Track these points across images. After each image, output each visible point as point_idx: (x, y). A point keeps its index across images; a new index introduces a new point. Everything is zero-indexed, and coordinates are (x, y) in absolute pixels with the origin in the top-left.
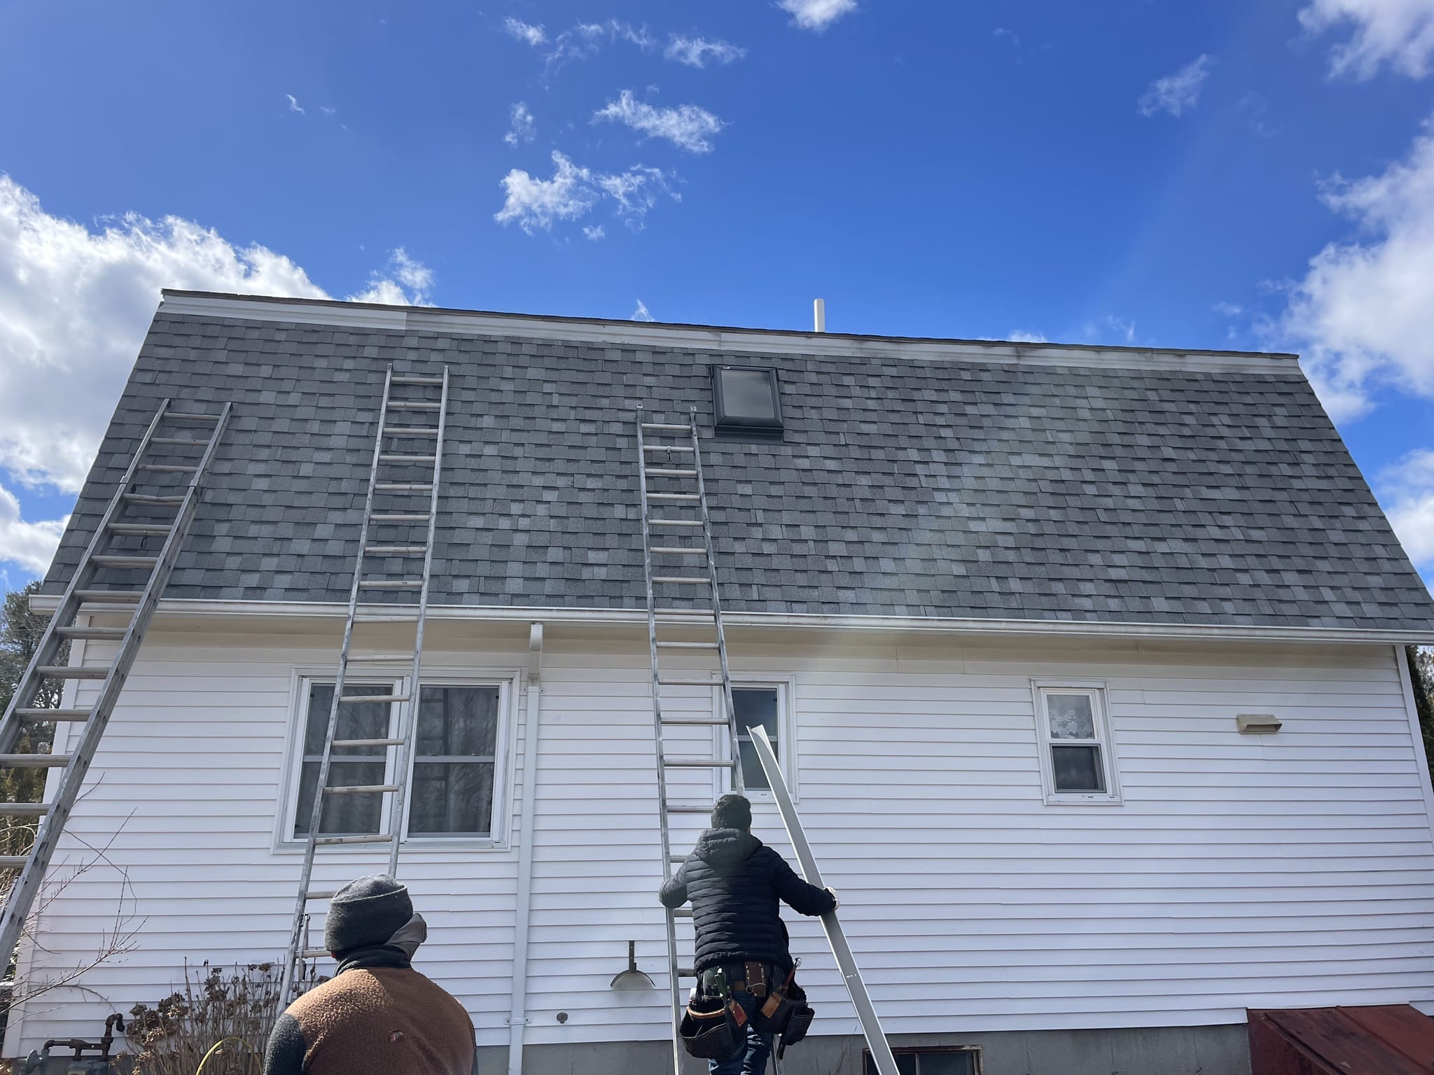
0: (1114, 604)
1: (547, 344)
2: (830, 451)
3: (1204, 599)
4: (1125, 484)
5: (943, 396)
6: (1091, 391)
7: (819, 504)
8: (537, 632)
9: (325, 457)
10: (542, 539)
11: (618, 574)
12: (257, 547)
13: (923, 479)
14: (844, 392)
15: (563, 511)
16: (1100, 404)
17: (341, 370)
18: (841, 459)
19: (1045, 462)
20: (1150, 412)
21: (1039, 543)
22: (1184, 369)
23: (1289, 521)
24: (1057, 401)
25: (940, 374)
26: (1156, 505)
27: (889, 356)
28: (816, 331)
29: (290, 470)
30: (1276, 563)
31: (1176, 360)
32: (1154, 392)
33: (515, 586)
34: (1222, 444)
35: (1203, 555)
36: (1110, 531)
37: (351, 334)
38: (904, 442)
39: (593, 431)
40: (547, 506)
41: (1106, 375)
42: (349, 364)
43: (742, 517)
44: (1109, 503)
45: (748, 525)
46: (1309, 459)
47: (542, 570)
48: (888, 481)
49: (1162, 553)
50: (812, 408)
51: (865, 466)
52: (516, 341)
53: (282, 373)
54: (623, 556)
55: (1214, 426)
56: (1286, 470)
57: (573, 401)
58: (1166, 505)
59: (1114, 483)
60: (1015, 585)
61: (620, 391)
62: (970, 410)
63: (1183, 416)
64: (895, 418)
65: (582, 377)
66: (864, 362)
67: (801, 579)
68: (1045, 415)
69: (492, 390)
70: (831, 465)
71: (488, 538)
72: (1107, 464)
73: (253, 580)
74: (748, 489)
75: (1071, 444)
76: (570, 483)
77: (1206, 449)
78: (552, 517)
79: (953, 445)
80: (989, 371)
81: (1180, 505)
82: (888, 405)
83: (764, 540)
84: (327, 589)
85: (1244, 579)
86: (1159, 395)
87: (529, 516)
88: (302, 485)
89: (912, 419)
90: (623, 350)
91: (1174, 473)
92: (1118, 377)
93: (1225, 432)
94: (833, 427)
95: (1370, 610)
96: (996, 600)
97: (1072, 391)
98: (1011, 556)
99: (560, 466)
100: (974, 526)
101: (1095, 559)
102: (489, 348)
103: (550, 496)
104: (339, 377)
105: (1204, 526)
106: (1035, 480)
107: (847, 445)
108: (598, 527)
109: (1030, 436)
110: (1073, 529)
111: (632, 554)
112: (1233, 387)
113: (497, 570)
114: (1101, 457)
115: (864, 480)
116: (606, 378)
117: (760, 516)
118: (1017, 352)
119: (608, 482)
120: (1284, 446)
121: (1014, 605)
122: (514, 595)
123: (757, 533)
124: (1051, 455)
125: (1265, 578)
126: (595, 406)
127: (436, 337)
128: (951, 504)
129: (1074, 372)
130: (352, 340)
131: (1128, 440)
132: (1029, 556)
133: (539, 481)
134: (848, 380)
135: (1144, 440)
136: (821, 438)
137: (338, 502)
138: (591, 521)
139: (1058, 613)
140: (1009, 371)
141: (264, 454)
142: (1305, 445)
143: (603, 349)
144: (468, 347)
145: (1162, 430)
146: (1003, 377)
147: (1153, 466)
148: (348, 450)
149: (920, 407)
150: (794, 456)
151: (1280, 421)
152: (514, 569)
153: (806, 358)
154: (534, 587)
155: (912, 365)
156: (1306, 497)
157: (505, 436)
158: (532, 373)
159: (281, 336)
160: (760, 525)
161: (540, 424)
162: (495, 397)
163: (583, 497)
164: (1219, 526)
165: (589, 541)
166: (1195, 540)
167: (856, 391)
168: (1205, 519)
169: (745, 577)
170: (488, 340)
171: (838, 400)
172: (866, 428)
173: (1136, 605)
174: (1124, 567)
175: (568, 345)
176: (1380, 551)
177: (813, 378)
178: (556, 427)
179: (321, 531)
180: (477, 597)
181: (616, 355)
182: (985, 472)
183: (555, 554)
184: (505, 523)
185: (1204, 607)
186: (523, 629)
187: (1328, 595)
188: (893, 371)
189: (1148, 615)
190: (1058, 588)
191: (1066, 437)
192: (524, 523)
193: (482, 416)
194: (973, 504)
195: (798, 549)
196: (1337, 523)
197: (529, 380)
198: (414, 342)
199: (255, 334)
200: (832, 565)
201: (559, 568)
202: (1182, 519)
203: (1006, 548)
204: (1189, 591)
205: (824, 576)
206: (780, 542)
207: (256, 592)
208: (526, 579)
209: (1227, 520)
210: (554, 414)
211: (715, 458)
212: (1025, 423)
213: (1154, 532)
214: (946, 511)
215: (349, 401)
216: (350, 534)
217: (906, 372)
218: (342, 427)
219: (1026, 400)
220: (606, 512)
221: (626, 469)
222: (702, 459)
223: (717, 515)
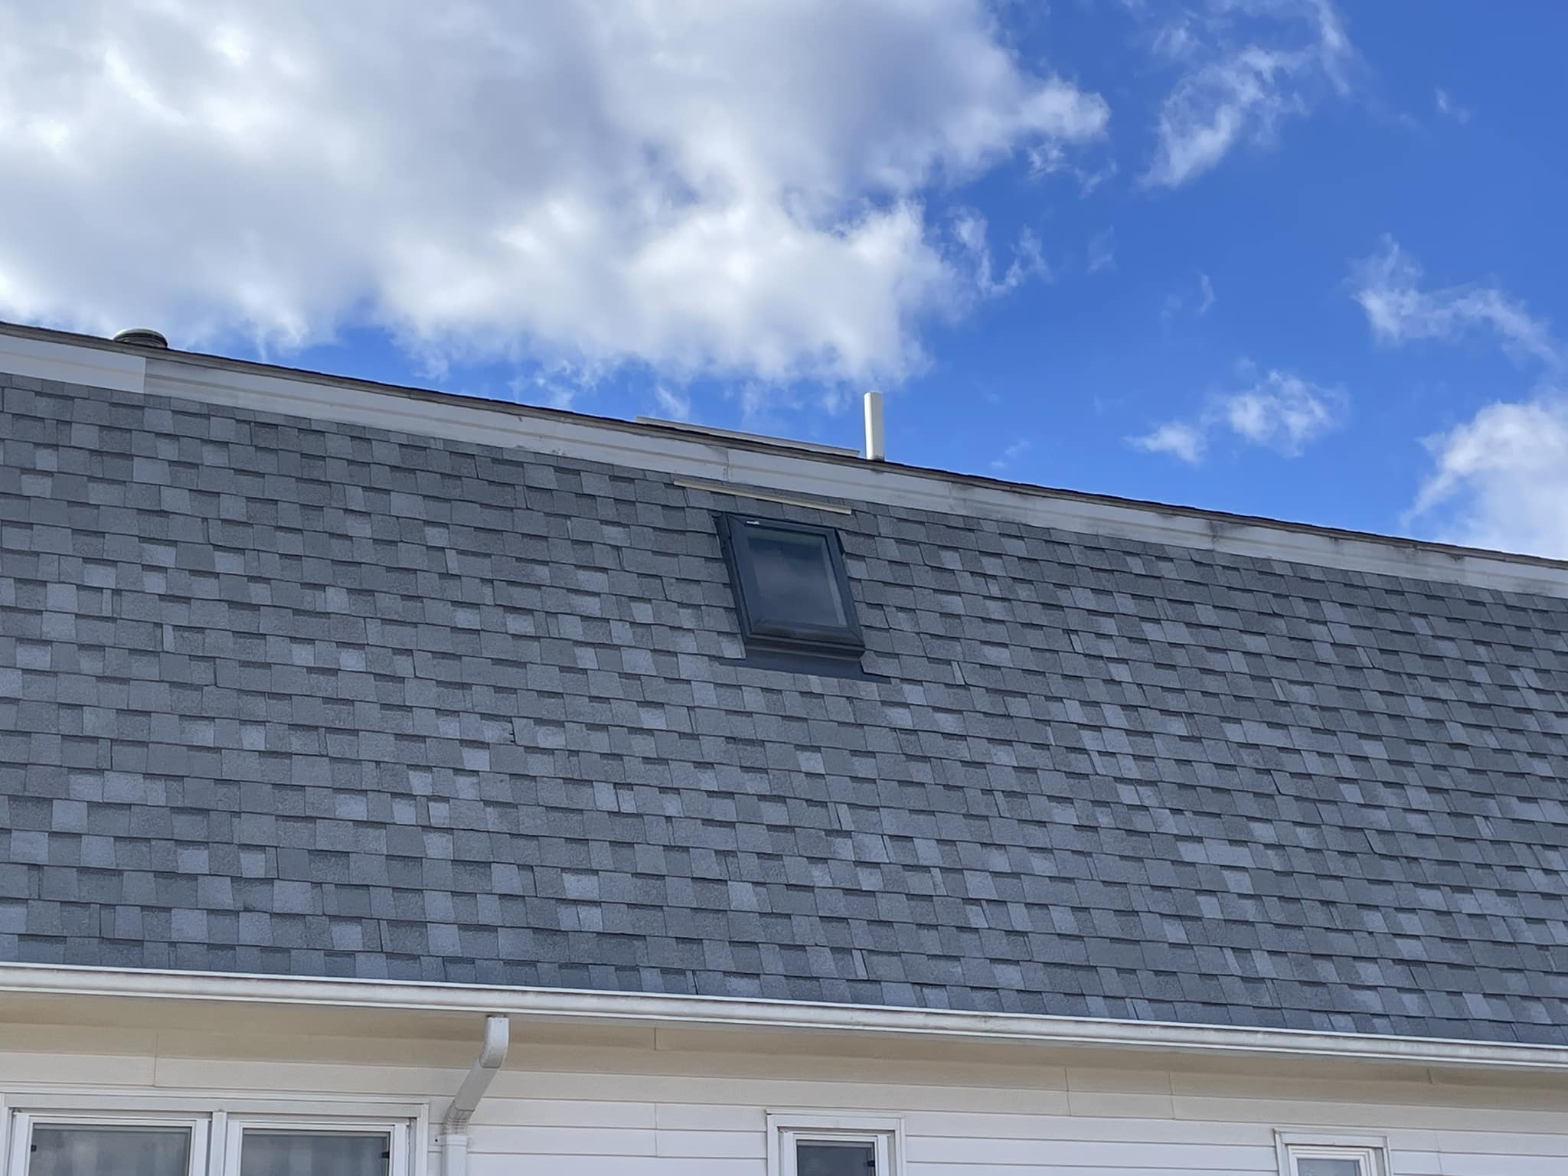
0: (1411, 1004)
1: (415, 445)
2: (942, 697)
3: (1538, 999)
4: (1401, 786)
5: (1104, 604)
6: (1331, 611)
7: (939, 799)
8: (499, 1032)
9: (40, 658)
10: (477, 848)
11: (623, 921)
13: (1096, 757)
14: (946, 583)
15: (503, 791)
16: (1346, 636)
17: (34, 471)
18: (960, 712)
19: (1277, 738)
20: (1422, 656)
21: (1289, 889)
22: (1460, 581)
24: (1281, 624)
25: (1096, 560)
26: (1449, 827)
27: (1010, 518)
28: (869, 456)
31: (1450, 563)
32: (1422, 621)
33: (445, 940)
34: (1531, 723)
35: (1528, 920)
36: (1391, 870)
37: (37, 393)
38: (1057, 686)
39: (531, 631)
40: (475, 780)
41: (1349, 582)
42: (46, 460)
43: (816, 817)
44: (1381, 819)
45: (829, 832)
47: (488, 911)
48: (1040, 759)
49: (1470, 915)
50: (900, 609)
51: (1004, 730)
52: (360, 435)
54: (628, 889)
55: (1516, 688)
57: (484, 567)
58: (1463, 828)
59: (1386, 784)
60: (1263, 965)
61: (563, 552)
62: (1151, 631)
63: (1471, 667)
64: (1035, 638)
65: (492, 518)
66: (970, 525)
67: (931, 942)
68: (1267, 650)
69: (332, 535)
70: (948, 723)
71: (377, 841)
72: (1371, 749)
74: (813, 762)
75: (1313, 707)
76: (507, 735)
77: (1511, 730)
78: (487, 803)
79: (1134, 696)
80: (1172, 560)
81: (1486, 830)
82: (1024, 614)
83: (859, 863)
84: (102, 939)
86: (1432, 628)
87: (446, 800)
89: (1061, 643)
90: (557, 469)
91: (1469, 770)
92: (1366, 588)
93: (1534, 701)
94: (939, 650)
96: (1237, 991)
97: (1302, 609)
98: (1250, 910)
99: (483, 699)
100: (1189, 852)
101: (1375, 921)
102: (311, 445)
103: (476, 759)
104: (32, 486)
105: (1522, 868)
106: (1268, 771)
107: (966, 686)
108: (572, 825)
109: (1249, 689)
110: (1336, 865)
111: (639, 882)
112: (1536, 620)
113: (408, 908)
114: (1361, 736)
115: (1003, 756)
116: (536, 524)
117: (847, 819)
118: (1212, 528)
119: (571, 736)
121: (1267, 1001)
122: (448, 960)
123: (845, 849)
124: (1284, 726)
126: (525, 581)
127: (208, 412)
128: (1147, 808)
129: (1300, 574)
130: (43, 407)
131: (1395, 705)
132: (1277, 912)
133: (450, 728)
134: (951, 560)
135: (1419, 708)
136: (922, 669)
137: (86, 755)
138: (558, 814)
139: (1333, 1017)
140: (1201, 562)
143: (520, 464)
144: (267, 439)
145: (1443, 691)
146: (1194, 575)
147: (1439, 756)
148: (82, 647)
149: (1074, 620)
150: (884, 703)
152: (438, 905)
153: (877, 510)
154: (479, 945)
155: (1048, 537)
157: (374, 632)
158: (402, 504)
160: (848, 834)
161: (437, 611)
162: (340, 550)
163: (537, 765)
164: (1543, 869)
165: (561, 854)
166: (1513, 894)
167: (967, 582)
168: (1524, 857)
169: (839, 935)
170: (306, 428)
171: (939, 596)
172: (993, 655)
173: (1443, 1006)
174: (1417, 937)
175: (457, 451)
177: (893, 551)
178: (465, 618)
179: (67, 816)
180: (381, 959)
181: (546, 478)
182: (1191, 751)
183: (506, 879)
184: (404, 813)
185: (1538, 1012)
186: (473, 1028)
188: (1020, 548)
189: (1461, 1026)
190: (1326, 971)
191: (1302, 693)
192: (439, 813)
193: (323, 587)
194: (1179, 811)
195: (917, 883)
197: (398, 517)
198: (165, 422)
200: (976, 918)
201: (517, 907)
202: (1492, 855)
203: (1241, 896)
204: (1516, 983)
205: (965, 936)
206: (885, 868)
208: (464, 927)
209: (1554, 860)
210: (454, 591)
211: (752, 700)
212: (1238, 662)
213: (1454, 876)
214: (1141, 822)
215: (63, 541)
216: (122, 823)
217: (1040, 551)
218: (59, 596)
219: (1234, 620)
220: (581, 797)
221: (601, 714)
222: (731, 700)
223: (774, 813)
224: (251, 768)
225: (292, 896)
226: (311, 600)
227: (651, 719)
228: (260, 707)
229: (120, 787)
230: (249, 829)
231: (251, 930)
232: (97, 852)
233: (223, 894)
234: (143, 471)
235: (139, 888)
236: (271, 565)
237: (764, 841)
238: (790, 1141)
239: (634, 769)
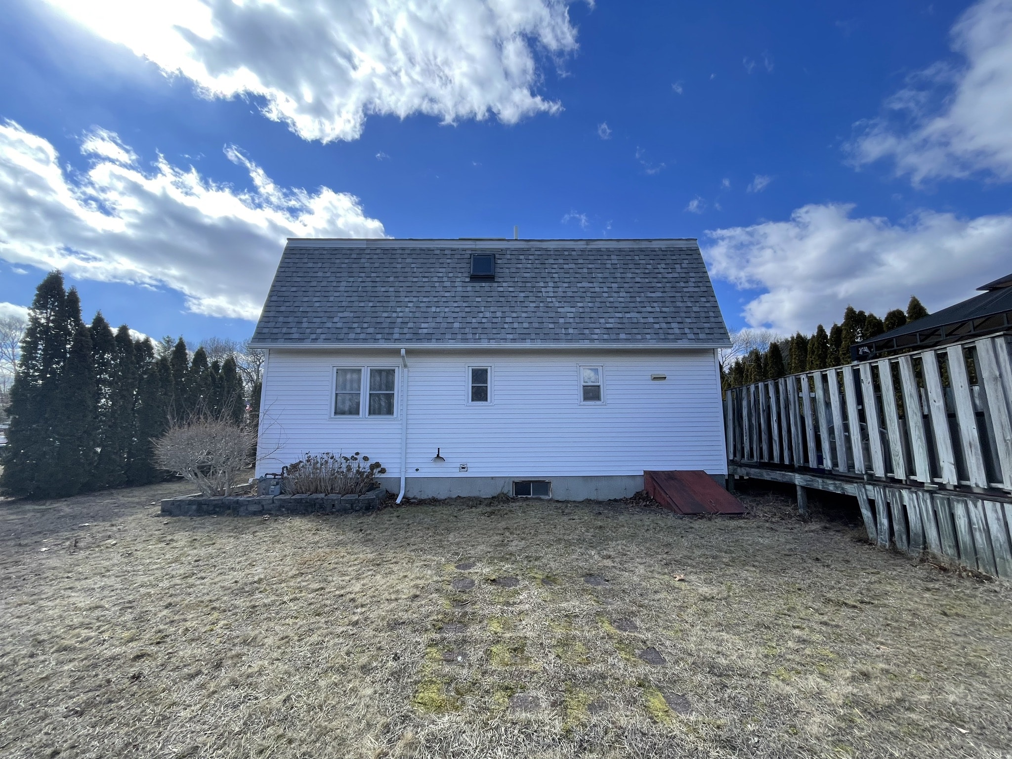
0: (606, 337)
1: (414, 249)
2: (511, 284)
3: (639, 334)
4: (619, 292)
5: (556, 262)
6: (613, 257)
7: (504, 304)
8: (403, 352)
9: (337, 294)
10: (407, 320)
11: (431, 331)
12: (316, 325)
13: (544, 293)
14: (520, 262)
15: (414, 310)
16: (615, 262)
17: (344, 263)
18: (515, 287)
19: (591, 285)
20: (634, 264)
21: (582, 315)
22: (651, 247)
23: (679, 304)
24: (599, 261)
25: (557, 253)
26: (629, 300)
27: (539, 247)
29: (326, 299)
30: (670, 320)
31: (649, 243)
32: (637, 256)
33: (396, 336)
34: (660, 276)
35: (643, 318)
36: (610, 310)
37: (348, 250)
38: (539, 280)
39: (427, 281)
40: (409, 308)
41: (620, 250)
42: (347, 261)
43: (477, 310)
44: (611, 299)
45: (478, 312)
46: (693, 280)
47: (406, 330)
48: (531, 294)
49: (627, 318)
50: (507, 268)
51: (523, 289)
52: (403, 249)
53: (324, 265)
54: (433, 325)
55: (658, 268)
56: (682, 284)
57: (421, 270)
58: (633, 299)
59: (615, 292)
60: (571, 331)
61: (437, 265)
62: (565, 266)
63: (647, 265)
64: (537, 271)
65: (425, 261)
66: (529, 249)
67: (494, 331)
68: (594, 267)
69: (394, 268)
70: (511, 289)
71: (389, 320)
72: (613, 285)
73: (314, 336)
74: (479, 299)
75: (601, 278)
76: (417, 300)
77: (653, 278)
78: (410, 312)
79: (557, 280)
80: (575, 251)
81: (638, 299)
82: (535, 266)
83: (483, 317)
84: (337, 339)
85: (657, 326)
86: (639, 258)
87: (403, 312)
88: (329, 304)
89: (543, 271)
90: (441, 250)
91: (638, 287)
92: (624, 251)
93: (662, 271)
94: (514, 275)
95: (701, 336)
96: (563, 337)
97: (605, 257)
98: (571, 320)
99: (414, 294)
100: (559, 310)
101: (602, 321)
102: (394, 252)
103: (410, 305)
104: (343, 266)
105: (646, 307)
106: (585, 292)
107: (517, 282)
108: (426, 315)
109: (587, 275)
110: (595, 310)
111: (436, 324)
112: (669, 253)
113: (391, 331)
114: (612, 283)
115: (522, 294)
116: (433, 261)
117: (483, 309)
118: (587, 243)
119: (430, 299)
120: (684, 275)
121: (569, 338)
122: (396, 339)
123: (481, 315)
124: (593, 282)
125: (664, 325)
126: (429, 271)
128: (553, 302)
129: (608, 250)
130: (348, 252)
131: (623, 275)
132: (578, 320)
133: (407, 299)
134: (522, 257)
135: (630, 275)
136: (509, 279)
137: (341, 309)
138: (424, 313)
139: (584, 340)
140: (583, 250)
141: (318, 294)
142: (692, 275)
143: (434, 250)
145: (637, 271)
146: (580, 253)
147: (631, 285)
148: (345, 291)
149: (547, 266)
150: (497, 287)
151: (684, 266)
152: (396, 330)
153: (507, 249)
154: (403, 336)
155: (546, 250)
156: (688, 295)
157: (397, 284)
158: (408, 260)
159: (325, 252)
160: (482, 312)
161: (410, 279)
162: (394, 270)
164: (651, 307)
165: (422, 320)
166: (641, 312)
167: (524, 261)
168: (647, 304)
169: (475, 331)
171: (517, 265)
172: (526, 275)
173: (614, 337)
174: (612, 323)
175: (421, 249)
176: (712, 314)
177: (509, 257)
178: (415, 280)
179: (336, 319)
180: (384, 340)
181: (438, 252)
182: (567, 290)
183: (410, 325)
184: (394, 315)
185: (639, 337)
186: (398, 351)
187: (687, 330)
188: (539, 253)
189: (617, 340)
190: (587, 331)
191: (600, 275)
192: (401, 315)
193: (390, 277)
194: (561, 302)
195: (494, 320)
196: (697, 304)
197: (407, 263)
199: (316, 252)
200: (506, 326)
201: (411, 330)
203: (570, 318)
204: (635, 331)
205: (503, 330)
206: (489, 318)
207: (315, 340)
208: (400, 334)
209: (655, 304)
210: (414, 275)
211: (469, 289)
212: (585, 270)
213: (626, 310)
214: (550, 305)
215: (346, 274)
216: (345, 320)
217: (544, 253)
218: (344, 284)
219: (587, 261)
220: (429, 310)
221: (437, 294)
222: (464, 289)
223: (467, 310)
224: (368, 309)
225: (371, 330)
226: (387, 280)
227: (447, 294)
228: (373, 299)
229: (346, 314)
230: (366, 320)
231: (362, 336)
232: (339, 325)
233: (358, 330)
234: (363, 261)
235: (345, 330)
236: (381, 274)
237: (464, 315)
239: (441, 304)
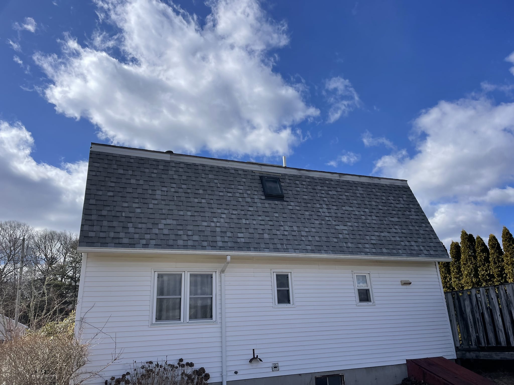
0: (374, 250)
1: (212, 167)
3: (394, 249)
4: (371, 216)
5: (323, 188)
6: (359, 188)
7: (297, 220)
8: (229, 258)
9: (156, 202)
10: (224, 230)
11: (248, 240)
12: (143, 231)
13: (322, 213)
14: (297, 186)
15: (228, 221)
16: (362, 192)
17: (154, 173)
18: (300, 206)
19: (351, 209)
20: (374, 195)
21: (354, 233)
22: (380, 183)
23: (411, 228)
24: (351, 191)
25: (321, 182)
26: (380, 222)
27: (307, 175)
28: (284, 166)
29: (146, 206)
30: (409, 239)
31: (378, 180)
32: (374, 189)
33: (220, 244)
34: (392, 205)
35: (393, 237)
36: (370, 229)
37: (154, 161)
38: (315, 202)
39: (231, 196)
40: (223, 219)
41: (362, 184)
42: (155, 171)
43: (277, 223)
44: (368, 221)
45: (279, 226)
46: (413, 210)
47: (226, 239)
48: (313, 213)
49: (383, 236)
50: (289, 190)
51: (307, 209)
52: (203, 166)
53: (135, 173)
54: (248, 235)
55: (390, 200)
56: (408, 213)
57: (224, 186)
58: (382, 222)
59: (369, 216)
60: (350, 245)
61: (236, 183)
62: (330, 192)
63: (382, 197)
64: (311, 194)
65: (225, 178)
66: (300, 177)
67: (296, 242)
68: (349, 195)
69: (200, 181)
70: (298, 208)
71: (209, 229)
72: (366, 210)
73: (144, 242)
74: (277, 215)
75: (357, 204)
76: (228, 212)
77: (389, 206)
78: (226, 223)
79: (328, 203)
80: (333, 181)
81: (385, 222)
82: (309, 190)
83: (284, 230)
84: (167, 245)
85: (403, 243)
86: (376, 190)
87: (219, 222)
88: (150, 211)
89: (315, 195)
90: (235, 170)
91: (382, 213)
92: (365, 184)
93: (393, 202)
94: (296, 196)
95: (432, 252)
96: (345, 249)
97: (354, 188)
98: (347, 236)
99: (224, 206)
100: (337, 227)
101: (368, 237)
102: (196, 167)
103: (224, 216)
104: (153, 175)
105: (391, 228)
106: (350, 214)
107: (301, 202)
108: (239, 226)
109: (346, 201)
110: (361, 229)
111: (250, 234)
112: (393, 189)
113: (214, 239)
114: (365, 208)
115: (307, 213)
116: (231, 179)
117: (282, 224)
118: (340, 176)
119: (239, 212)
120: (407, 206)
121: (350, 251)
122: (220, 247)
123: (282, 228)
124: (352, 207)
125: (407, 243)
126: (230, 188)
127: (180, 163)
128: (330, 221)
129: (354, 183)
130: (154, 163)
131: (370, 203)
132: (352, 236)
133: (219, 211)
134: (297, 182)
135: (374, 203)
136: (293, 200)
137: (163, 217)
138: (236, 224)
139: (361, 253)
140: (338, 181)
141: (137, 200)
142: (411, 206)
143: (229, 169)
144: (189, 167)
145: (378, 201)
146: (337, 183)
147: (377, 211)
148: (162, 200)
149: (317, 191)
150: (287, 205)
151: (405, 199)
152: (219, 238)
153: (285, 175)
154: (225, 244)
155: (313, 178)
156: (414, 221)
157: (207, 196)
158: (210, 176)
159: (132, 161)
160: (282, 226)
161: (217, 193)
162: (201, 184)
163: (233, 216)
164: (395, 229)
165: (237, 230)
166: (390, 232)
167: (300, 186)
168: (391, 227)
169: (281, 242)
170: (195, 165)
171: (296, 188)
172: (305, 197)
173: (379, 251)
174: (374, 240)
175: (218, 168)
176: (432, 236)
177: (288, 181)
178: (221, 194)
179: (161, 226)
180: (210, 247)
181: (233, 171)
182: (337, 211)
183: (229, 234)
184: (213, 224)
185: (395, 251)
186: (225, 257)
187: (422, 248)
188: (308, 180)
189: (382, 254)
190: (360, 246)
191: (355, 202)
192: (218, 224)
193: (199, 190)
194: (336, 221)
195: (294, 233)
196: (421, 228)
197: (210, 178)
198: (173, 165)
199: (123, 160)
200: (303, 239)
201: (231, 239)
202: (386, 227)
203: (346, 234)
204: (391, 247)
205: (302, 241)
206: (289, 231)
207: (146, 246)
208: (223, 242)
209: (397, 227)
210: (219, 190)
211: (267, 205)
212: (345, 197)
213: (380, 230)
214: (329, 223)
215: (158, 184)
216: (169, 227)
217: (312, 180)
218: (158, 192)
219: (343, 190)
220: (240, 221)
221: (243, 208)
222: (263, 205)
223: (271, 223)
224: (189, 218)
225: (196, 238)
226: (197, 192)
227: (251, 209)
228: (190, 209)
229: (169, 221)
230: (189, 227)
231: (190, 243)
232: (166, 232)
233: (185, 238)
234: (170, 172)
235: (173, 237)
236: (190, 187)
237: (269, 227)
238: (275, 274)
239: (248, 217)
